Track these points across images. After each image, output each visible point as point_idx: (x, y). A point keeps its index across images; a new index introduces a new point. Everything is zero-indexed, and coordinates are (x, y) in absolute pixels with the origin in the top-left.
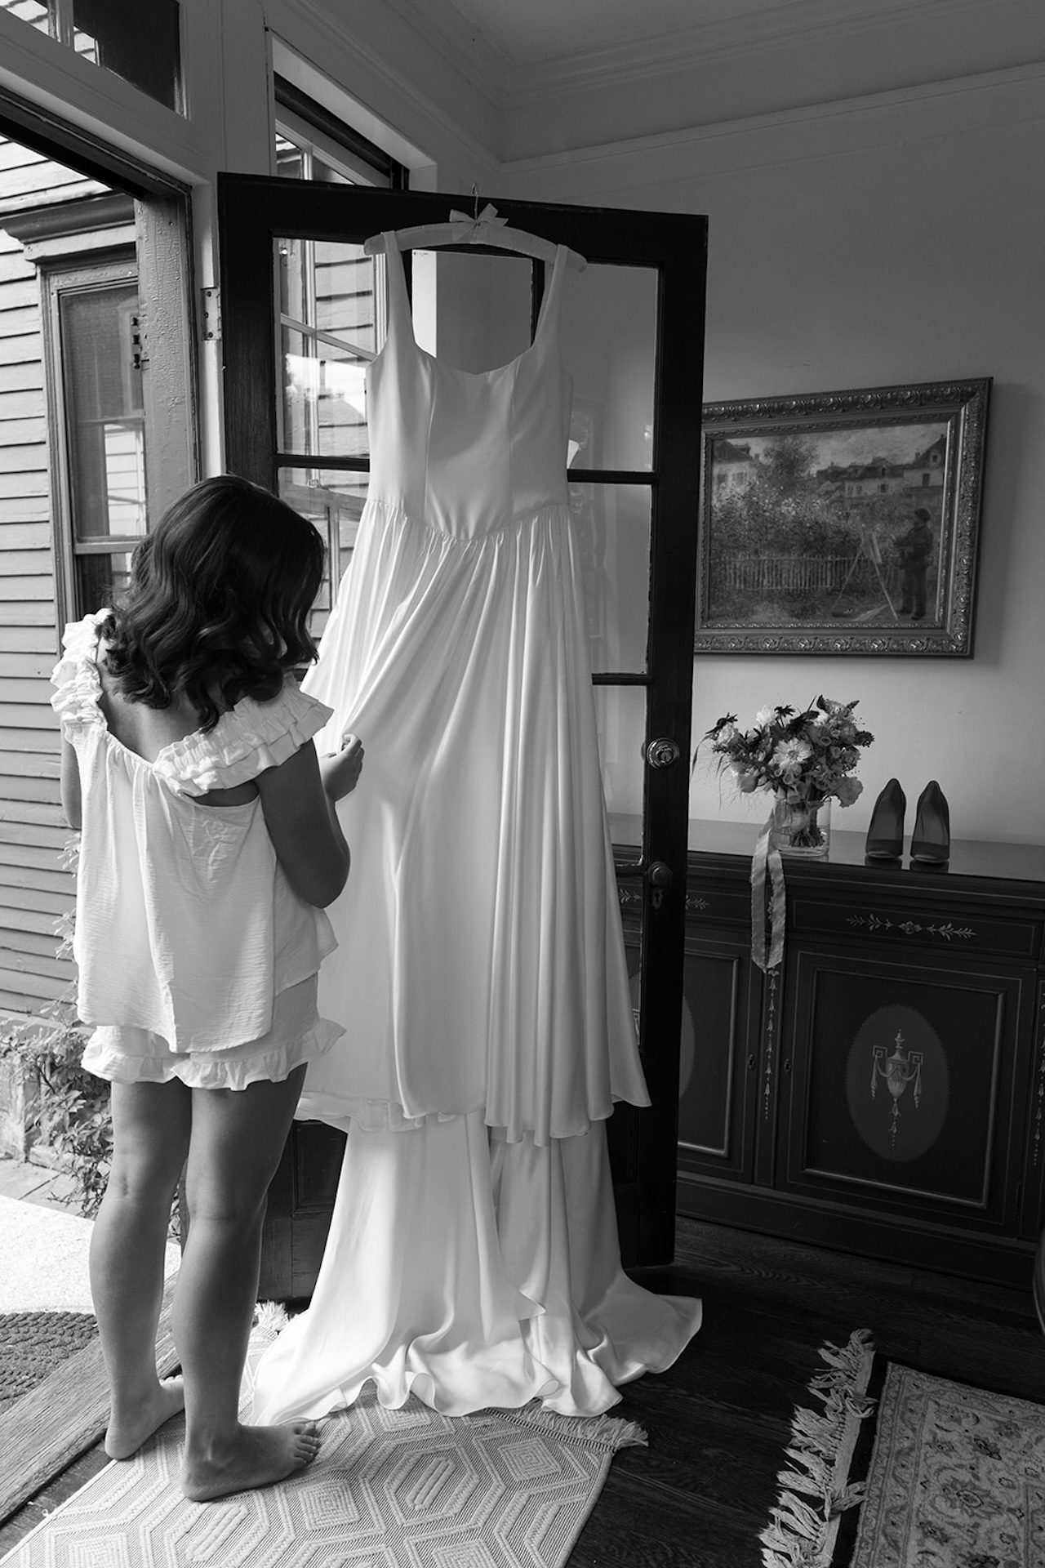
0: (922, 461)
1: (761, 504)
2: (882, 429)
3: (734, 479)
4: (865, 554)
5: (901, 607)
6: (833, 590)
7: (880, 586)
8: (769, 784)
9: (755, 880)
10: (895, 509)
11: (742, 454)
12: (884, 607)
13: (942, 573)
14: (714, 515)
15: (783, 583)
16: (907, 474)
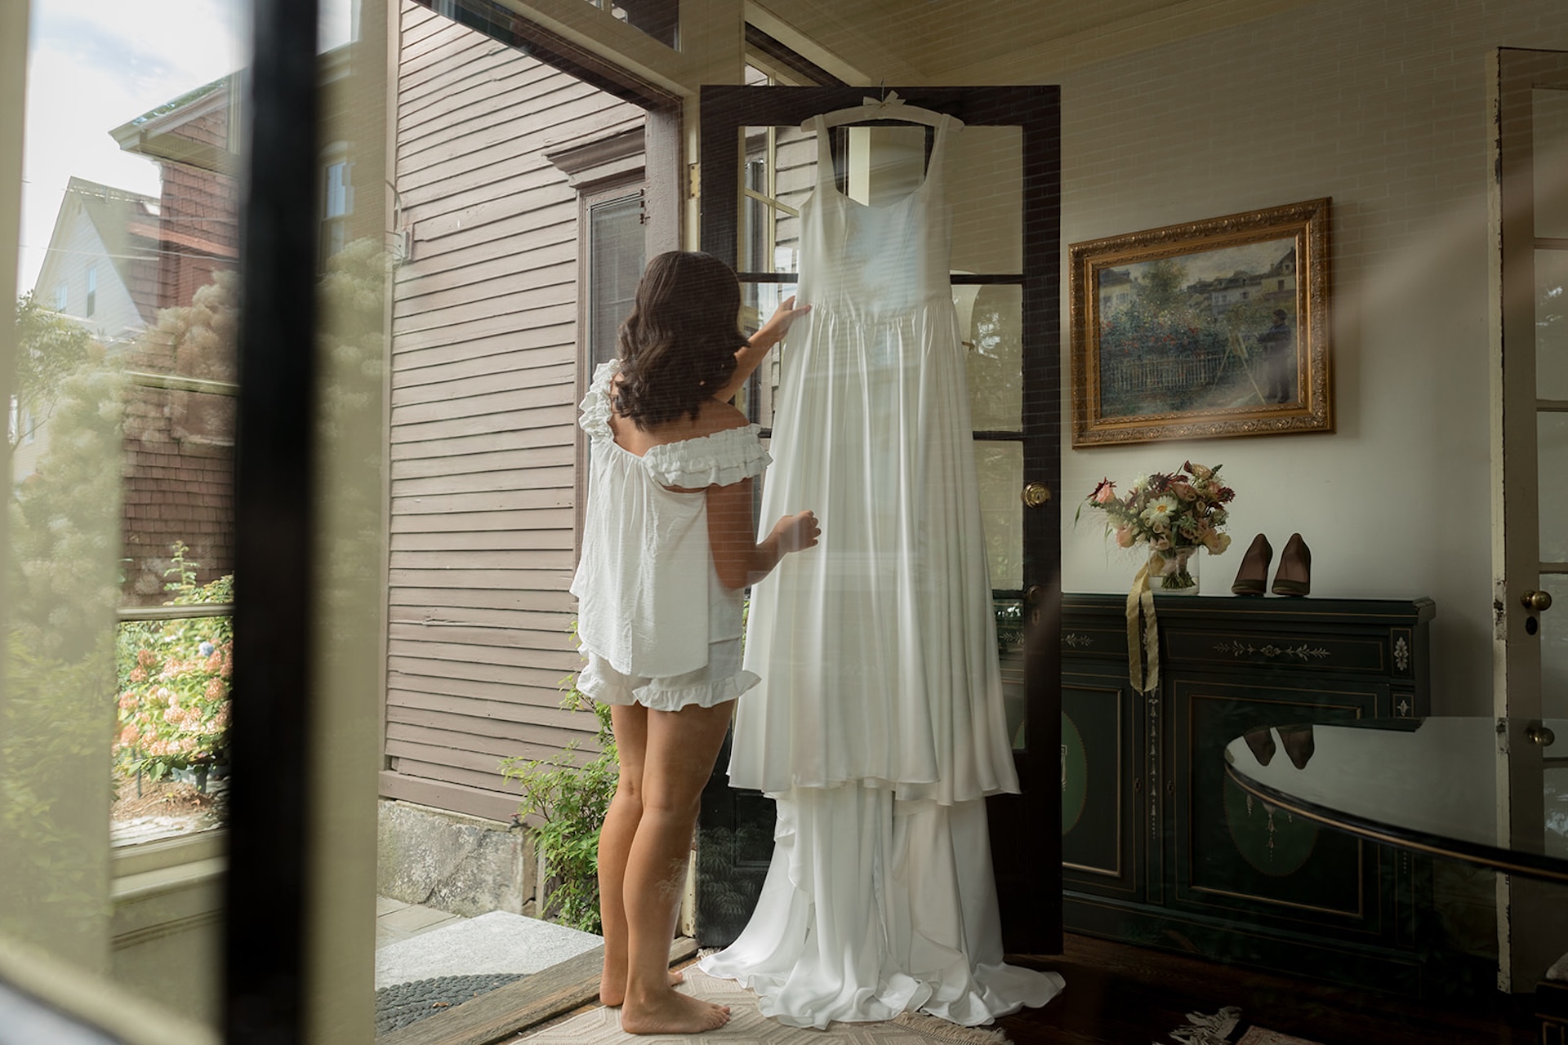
0: (1276, 271)
1: (1141, 317)
2: (1241, 247)
3: (1117, 299)
4: (1233, 351)
5: (1267, 394)
6: (1208, 384)
7: (1248, 377)
8: (1143, 536)
9: (1129, 615)
10: (1256, 311)
11: (1123, 279)
12: (1252, 394)
14: (1102, 330)
15: (1164, 381)
16: (1264, 282)
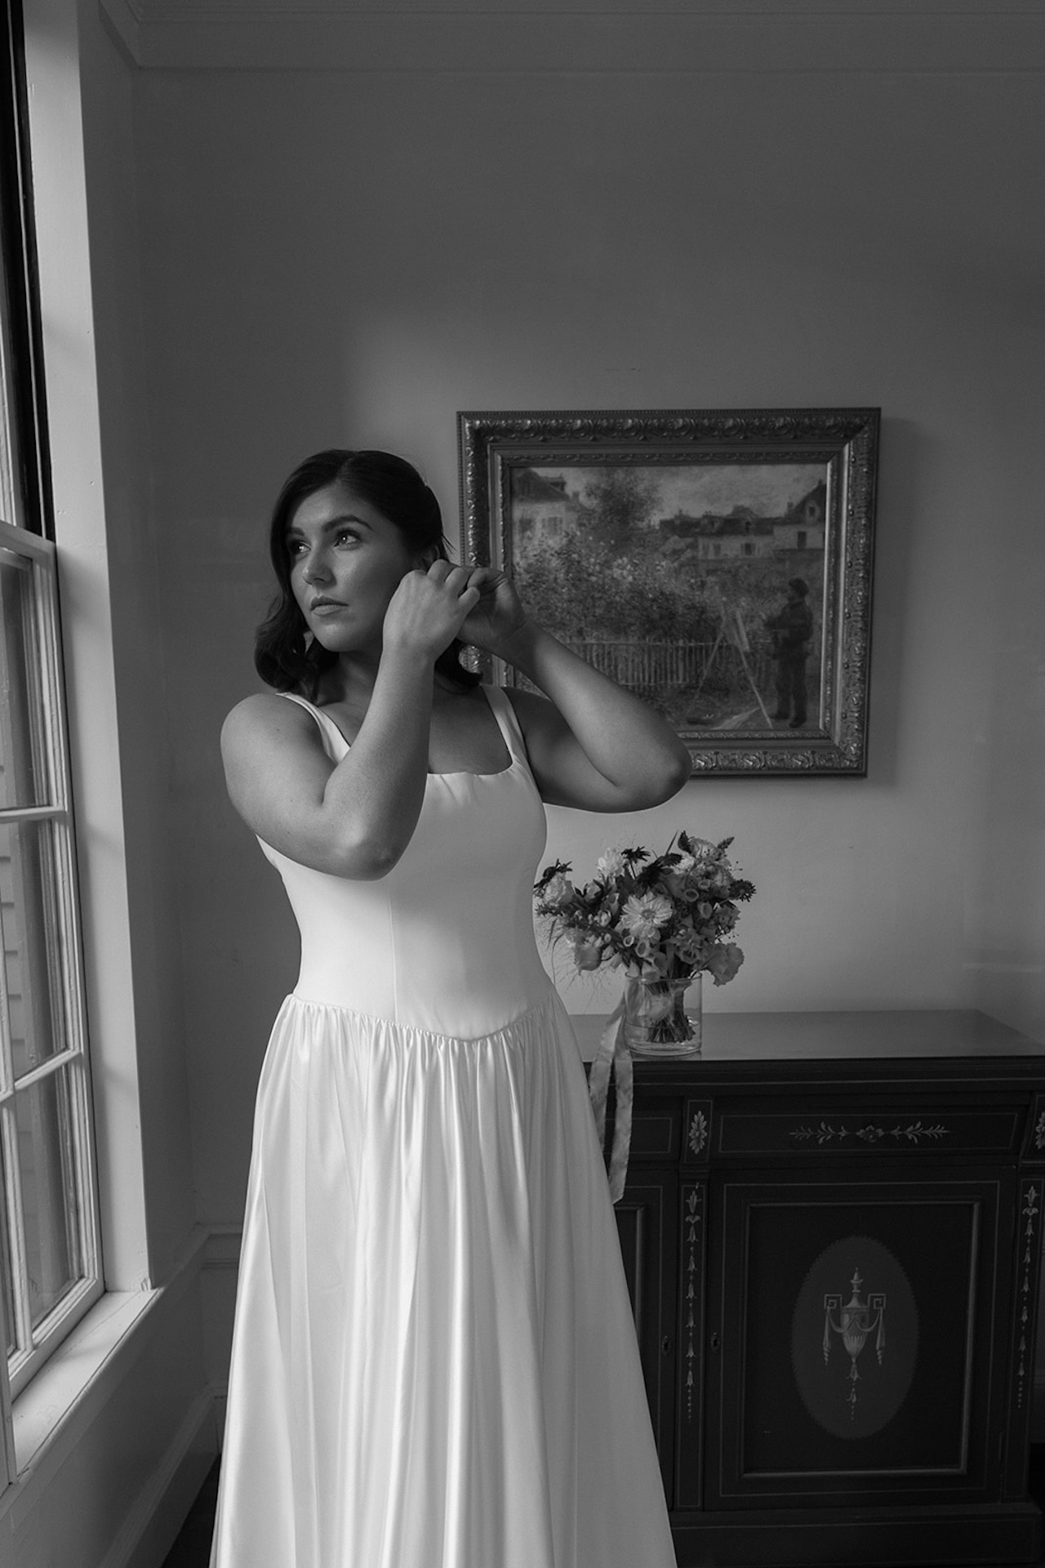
0: (797, 515)
1: (584, 563)
2: (745, 467)
3: (544, 526)
4: (728, 638)
5: (775, 711)
6: (689, 687)
7: (748, 682)
10: (764, 578)
11: (553, 491)
12: (754, 710)
13: (826, 665)
14: (517, 577)
15: (619, 676)
16: (777, 531)
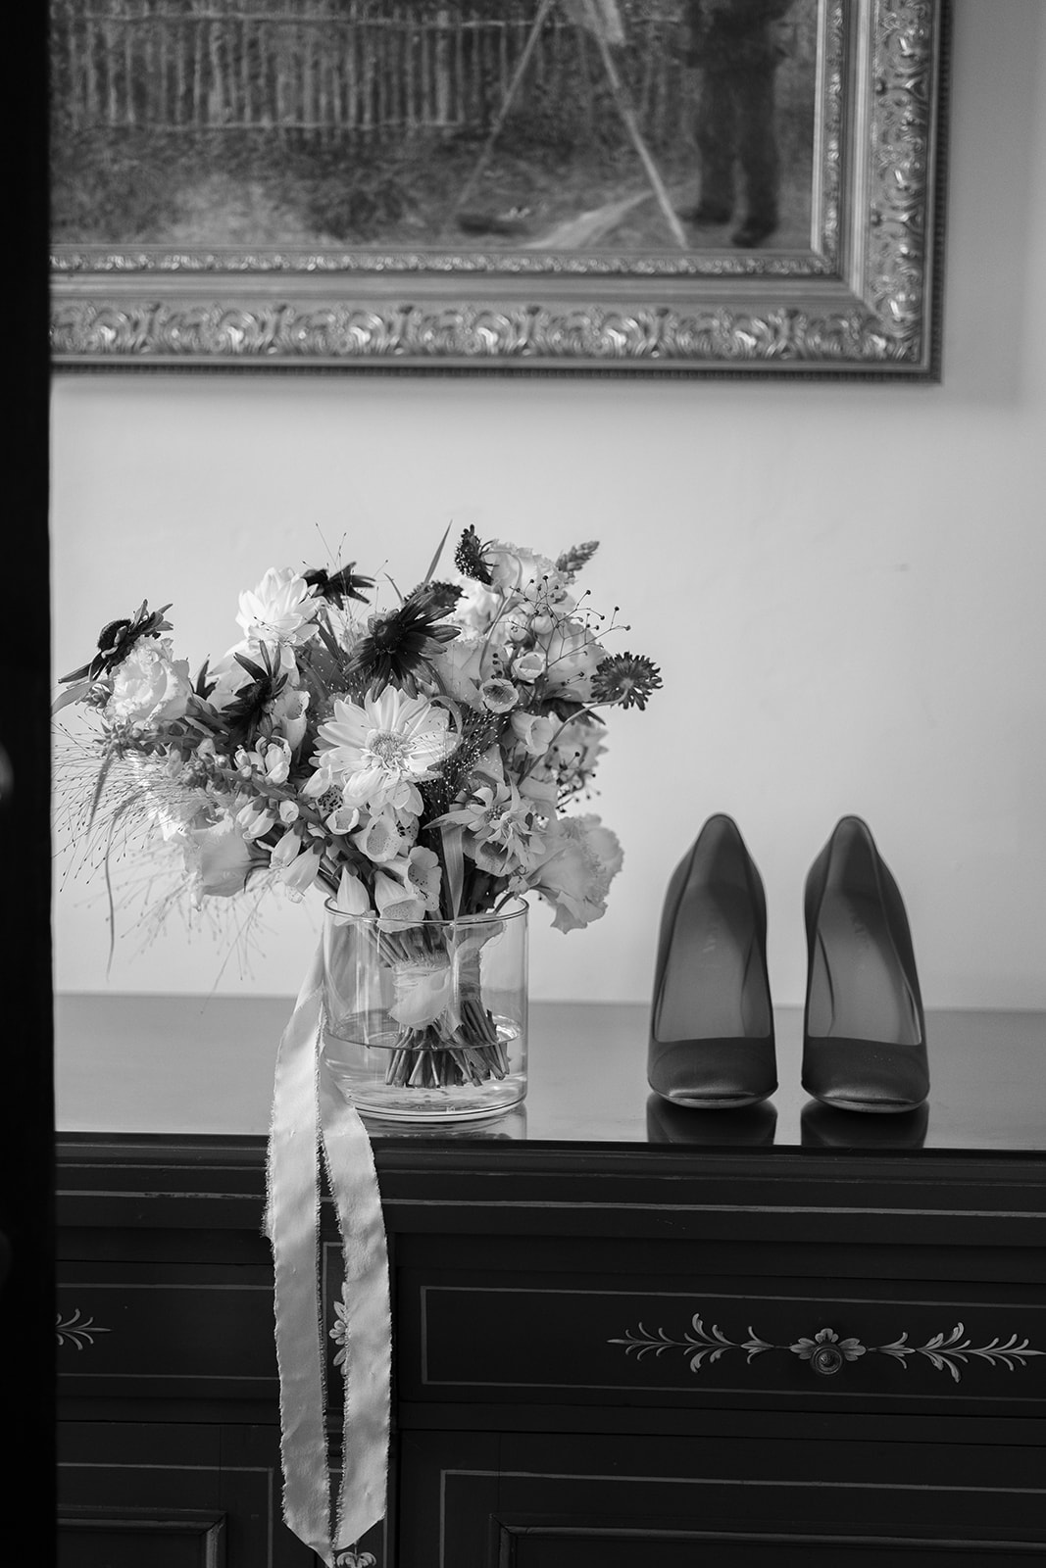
4: (567, 11)
5: (693, 201)
6: (465, 135)
7: (622, 124)
8: (310, 861)
9: (281, 1231)
12: (636, 200)
13: (828, 83)
15: (281, 105)
